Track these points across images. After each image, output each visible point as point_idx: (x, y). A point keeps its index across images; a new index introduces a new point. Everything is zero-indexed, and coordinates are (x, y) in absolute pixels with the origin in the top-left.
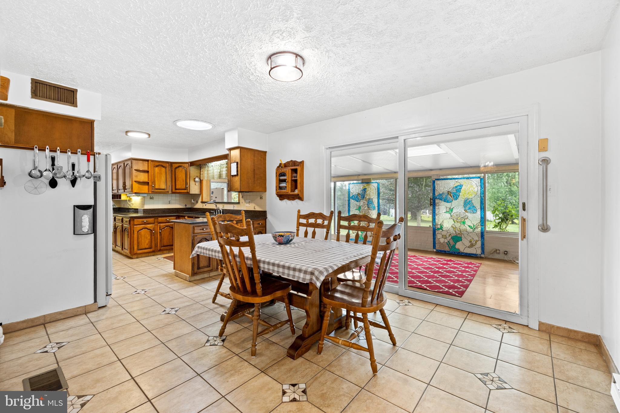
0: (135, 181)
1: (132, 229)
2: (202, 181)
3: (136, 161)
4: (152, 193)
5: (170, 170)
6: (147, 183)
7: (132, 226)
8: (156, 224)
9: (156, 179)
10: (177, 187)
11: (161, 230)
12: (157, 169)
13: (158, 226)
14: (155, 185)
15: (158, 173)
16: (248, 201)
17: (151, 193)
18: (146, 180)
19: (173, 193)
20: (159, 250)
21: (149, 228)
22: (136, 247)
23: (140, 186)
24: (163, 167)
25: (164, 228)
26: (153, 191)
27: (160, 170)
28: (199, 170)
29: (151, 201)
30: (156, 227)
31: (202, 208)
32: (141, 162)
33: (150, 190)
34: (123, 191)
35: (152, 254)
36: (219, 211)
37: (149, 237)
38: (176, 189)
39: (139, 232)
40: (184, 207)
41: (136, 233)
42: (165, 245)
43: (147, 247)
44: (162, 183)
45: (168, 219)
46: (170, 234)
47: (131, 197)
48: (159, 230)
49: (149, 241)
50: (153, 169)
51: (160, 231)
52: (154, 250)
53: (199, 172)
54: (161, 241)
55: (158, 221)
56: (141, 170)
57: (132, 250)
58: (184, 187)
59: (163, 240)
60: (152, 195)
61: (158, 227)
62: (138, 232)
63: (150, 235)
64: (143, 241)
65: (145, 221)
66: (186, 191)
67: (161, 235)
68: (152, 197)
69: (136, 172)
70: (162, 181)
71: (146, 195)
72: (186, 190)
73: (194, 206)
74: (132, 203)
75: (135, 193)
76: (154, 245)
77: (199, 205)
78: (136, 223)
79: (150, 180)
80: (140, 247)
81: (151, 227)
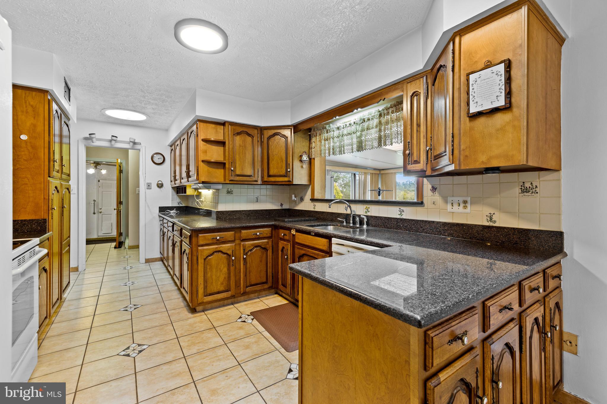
0: (203, 161)
1: (195, 253)
2: (312, 160)
3: (205, 124)
4: (231, 182)
5: (259, 141)
6: (221, 165)
7: (194, 249)
8: (237, 242)
9: (237, 157)
10: (271, 173)
11: (246, 254)
12: (238, 138)
13: (241, 245)
14: (235, 168)
15: (240, 146)
16: (461, 199)
17: (228, 182)
18: (221, 159)
19: (265, 183)
20: (242, 294)
21: (225, 252)
22: (201, 291)
23: (211, 170)
24: (249, 135)
25: (251, 250)
26: (232, 178)
27: (244, 141)
28: (307, 141)
29: (229, 197)
30: (237, 248)
31: (313, 210)
32: (213, 126)
33: (227, 178)
34: (186, 180)
35: (230, 301)
36: (358, 219)
37: (225, 270)
38: (269, 176)
39: (207, 260)
40: (280, 208)
41: (201, 261)
42: (253, 283)
43: (222, 289)
44: (246, 164)
45: (258, 232)
46: (261, 261)
47: (200, 191)
48: (242, 255)
49: (225, 278)
50: (232, 138)
51: (245, 257)
52: (234, 294)
53: (308, 144)
54: (246, 275)
55: (241, 237)
56: (212, 139)
57: (195, 296)
58: (283, 172)
59: (249, 273)
60: (230, 187)
61: (242, 248)
62: (205, 259)
63: (227, 265)
64: (214, 277)
65: (218, 238)
66: (286, 179)
67: (246, 263)
68: (229, 190)
69: (205, 145)
70: (247, 161)
71: (220, 187)
72: (287, 177)
73: (295, 207)
74: (201, 200)
75: (203, 183)
76: (234, 284)
77: (306, 205)
78: (201, 243)
79: (227, 158)
80: (209, 291)
81: (229, 249)
